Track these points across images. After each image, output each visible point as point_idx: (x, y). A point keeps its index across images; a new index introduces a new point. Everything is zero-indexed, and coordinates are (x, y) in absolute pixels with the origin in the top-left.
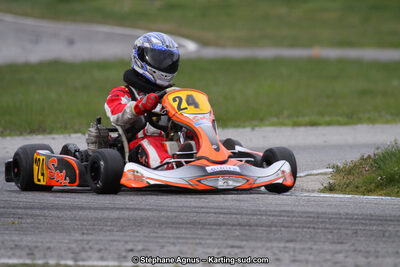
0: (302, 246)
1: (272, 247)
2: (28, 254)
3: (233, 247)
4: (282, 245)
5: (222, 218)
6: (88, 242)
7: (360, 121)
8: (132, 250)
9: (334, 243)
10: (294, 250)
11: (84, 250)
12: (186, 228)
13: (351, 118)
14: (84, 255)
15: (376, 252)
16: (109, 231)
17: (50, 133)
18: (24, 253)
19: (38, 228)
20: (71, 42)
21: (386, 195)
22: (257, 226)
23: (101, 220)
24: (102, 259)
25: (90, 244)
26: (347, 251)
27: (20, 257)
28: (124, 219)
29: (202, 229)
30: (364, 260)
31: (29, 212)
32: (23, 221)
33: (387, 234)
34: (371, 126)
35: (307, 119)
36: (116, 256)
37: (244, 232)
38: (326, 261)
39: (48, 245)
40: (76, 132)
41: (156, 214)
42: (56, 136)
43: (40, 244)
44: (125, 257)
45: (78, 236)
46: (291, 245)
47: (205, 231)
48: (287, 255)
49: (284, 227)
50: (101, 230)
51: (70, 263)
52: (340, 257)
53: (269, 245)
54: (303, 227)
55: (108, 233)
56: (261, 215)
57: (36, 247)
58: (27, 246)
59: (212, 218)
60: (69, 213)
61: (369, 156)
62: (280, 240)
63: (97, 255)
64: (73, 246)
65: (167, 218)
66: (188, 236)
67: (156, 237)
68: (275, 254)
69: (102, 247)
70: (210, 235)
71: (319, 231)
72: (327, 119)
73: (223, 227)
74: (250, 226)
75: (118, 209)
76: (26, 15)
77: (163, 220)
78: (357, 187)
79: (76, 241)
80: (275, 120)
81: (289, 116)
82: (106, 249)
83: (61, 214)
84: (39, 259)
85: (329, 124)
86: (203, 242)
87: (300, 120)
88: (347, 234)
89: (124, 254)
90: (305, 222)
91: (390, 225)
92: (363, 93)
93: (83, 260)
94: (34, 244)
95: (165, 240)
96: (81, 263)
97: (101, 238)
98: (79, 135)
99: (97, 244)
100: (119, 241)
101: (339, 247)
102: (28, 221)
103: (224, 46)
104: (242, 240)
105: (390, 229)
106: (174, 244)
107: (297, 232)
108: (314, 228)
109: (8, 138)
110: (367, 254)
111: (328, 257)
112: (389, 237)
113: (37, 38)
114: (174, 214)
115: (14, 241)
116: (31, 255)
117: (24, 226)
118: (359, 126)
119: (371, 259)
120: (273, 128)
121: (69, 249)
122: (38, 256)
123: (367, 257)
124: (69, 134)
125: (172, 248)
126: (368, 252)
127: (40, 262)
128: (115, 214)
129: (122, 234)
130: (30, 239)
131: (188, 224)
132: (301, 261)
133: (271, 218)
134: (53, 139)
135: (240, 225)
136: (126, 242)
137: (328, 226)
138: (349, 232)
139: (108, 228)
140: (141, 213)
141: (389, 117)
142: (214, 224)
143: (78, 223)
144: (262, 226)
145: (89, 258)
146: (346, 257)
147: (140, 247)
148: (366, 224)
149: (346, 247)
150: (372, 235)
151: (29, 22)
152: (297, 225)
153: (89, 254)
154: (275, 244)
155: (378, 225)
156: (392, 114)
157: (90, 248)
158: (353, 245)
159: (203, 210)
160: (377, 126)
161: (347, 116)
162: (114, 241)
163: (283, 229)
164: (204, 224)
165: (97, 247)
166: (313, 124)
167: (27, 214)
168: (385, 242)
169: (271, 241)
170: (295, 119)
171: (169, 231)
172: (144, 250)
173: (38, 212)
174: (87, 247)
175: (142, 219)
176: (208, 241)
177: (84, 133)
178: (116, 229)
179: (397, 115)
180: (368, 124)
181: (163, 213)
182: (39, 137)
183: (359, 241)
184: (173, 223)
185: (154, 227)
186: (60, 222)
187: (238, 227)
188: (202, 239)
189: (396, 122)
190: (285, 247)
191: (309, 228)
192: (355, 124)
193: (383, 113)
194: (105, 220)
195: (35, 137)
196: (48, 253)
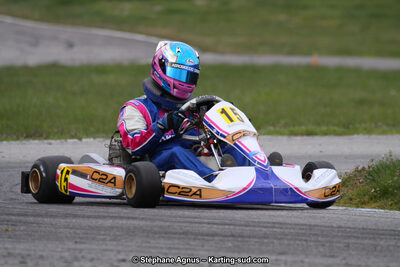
0: (294, 259)
2: (21, 263)
4: (274, 257)
5: (215, 228)
6: (81, 250)
7: (356, 131)
8: (124, 260)
9: (325, 256)
10: (286, 263)
11: (76, 259)
12: (179, 239)
13: (348, 128)
14: (76, 264)
15: (367, 266)
16: (102, 240)
17: (46, 139)
18: (16, 261)
19: (30, 235)
20: (70, 45)
21: (379, 207)
22: (249, 237)
23: (93, 229)
25: (83, 254)
26: (339, 265)
27: (13, 265)
28: (117, 227)
29: (195, 239)
31: (22, 218)
32: (17, 228)
33: (379, 248)
34: (367, 136)
35: (303, 128)
36: (108, 266)
37: (236, 243)
39: (40, 253)
40: (72, 137)
41: (148, 223)
42: (53, 141)
43: (32, 253)
45: (71, 245)
46: (283, 258)
47: (197, 242)
49: (276, 238)
50: (94, 239)
54: (296, 239)
55: (101, 242)
56: (254, 226)
57: (29, 255)
58: (19, 254)
59: (205, 228)
60: (62, 221)
61: (364, 168)
62: (273, 252)
63: (89, 264)
64: (66, 254)
65: (161, 227)
66: (181, 247)
67: (150, 247)
69: (94, 256)
70: (203, 246)
71: (312, 244)
72: (324, 128)
73: (216, 238)
74: (242, 237)
75: (112, 217)
76: (25, 17)
77: (156, 229)
78: (351, 199)
79: (69, 250)
80: (272, 128)
81: (286, 126)
82: (98, 259)
83: (57, 220)
85: (325, 134)
86: (195, 252)
87: (296, 129)
88: (339, 248)
89: (116, 264)
91: (381, 239)
92: (361, 102)
94: (26, 253)
95: (157, 250)
97: (94, 247)
98: (76, 140)
99: (89, 253)
100: (111, 250)
101: (331, 261)
102: (22, 228)
103: (223, 53)
104: (234, 252)
105: (382, 243)
107: (289, 245)
108: (306, 241)
109: (5, 142)
112: (381, 251)
113: (36, 42)
114: (168, 224)
115: (6, 249)
117: (17, 233)
118: (355, 136)
120: (269, 137)
121: (62, 258)
122: (30, 264)
124: (66, 139)
128: (109, 223)
129: (115, 243)
130: (22, 246)
131: (180, 234)
133: (264, 229)
134: (50, 144)
135: (233, 236)
136: (119, 252)
137: (320, 239)
138: (341, 245)
139: (102, 237)
140: (134, 222)
141: (385, 127)
142: (208, 235)
143: (71, 231)
144: (254, 237)
148: (358, 238)
149: (337, 261)
150: (363, 249)
151: (29, 24)
152: (289, 237)
153: (82, 263)
155: (370, 239)
156: (388, 125)
157: (83, 257)
158: (344, 259)
159: (196, 220)
160: (373, 136)
161: (344, 126)
162: (106, 250)
163: (275, 241)
164: (196, 234)
165: (89, 256)
166: (310, 134)
167: (20, 222)
168: (376, 256)
169: (262, 253)
170: (292, 129)
171: (162, 241)
173: (31, 219)
174: (79, 256)
175: (135, 228)
177: (80, 139)
178: (108, 238)
179: (394, 126)
180: (364, 134)
181: (157, 223)
182: (36, 141)
183: (350, 254)
184: (166, 233)
185: (148, 237)
186: (54, 230)
187: (230, 238)
188: (194, 250)
189: (392, 133)
190: (277, 260)
191: (300, 240)
192: (353, 134)
193: (380, 124)
194: (98, 228)
195: (32, 141)
196: (40, 262)
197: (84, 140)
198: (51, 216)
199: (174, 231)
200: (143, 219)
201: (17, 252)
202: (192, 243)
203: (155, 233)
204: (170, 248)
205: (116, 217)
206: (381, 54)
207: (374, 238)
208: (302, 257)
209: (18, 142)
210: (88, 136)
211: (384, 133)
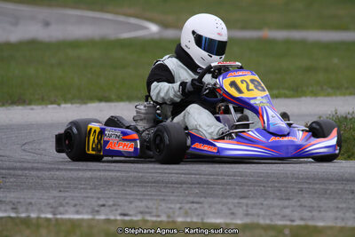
0: (253, 202)
1: (228, 203)
2: (13, 209)
3: (193, 202)
4: (236, 201)
5: (183, 178)
6: (65, 198)
8: (103, 205)
9: (282, 199)
10: (247, 206)
11: (61, 205)
12: (151, 186)
14: (61, 209)
15: (319, 207)
16: (83, 188)
17: (30, 104)
18: (8, 207)
19: (19, 186)
20: (47, 24)
22: (214, 184)
23: (75, 180)
24: (77, 212)
25: (67, 201)
26: (294, 206)
27: (5, 211)
28: (96, 178)
29: (165, 187)
30: (308, 213)
31: (11, 171)
32: (7, 180)
33: (329, 192)
34: (313, 98)
36: (89, 210)
37: (204, 190)
38: (275, 214)
39: (29, 201)
40: (52, 103)
41: (124, 174)
42: (35, 107)
43: (21, 200)
44: (98, 211)
45: (55, 193)
46: (244, 201)
47: (168, 189)
48: (241, 209)
49: (237, 185)
50: (75, 188)
51: (50, 216)
52: (287, 211)
53: (225, 201)
54: (254, 186)
55: (82, 191)
56: (218, 175)
57: (19, 202)
58: (11, 202)
59: (174, 178)
60: (47, 173)
62: (235, 197)
63: (73, 209)
64: (51, 201)
65: (135, 177)
66: (154, 193)
67: (126, 194)
68: (230, 209)
69: (77, 202)
70: (173, 192)
71: (269, 189)
73: (184, 186)
74: (208, 184)
75: (90, 170)
77: (131, 179)
79: (55, 197)
82: (81, 205)
83: (40, 174)
84: (23, 212)
86: (166, 198)
88: (293, 192)
89: (97, 209)
90: (257, 181)
91: (331, 184)
92: (308, 69)
93: (61, 214)
94: (16, 200)
95: (132, 197)
96: (59, 216)
97: (76, 194)
98: (55, 106)
99: (73, 199)
100: (92, 197)
101: (286, 203)
102: (11, 180)
104: (201, 197)
105: (331, 187)
106: (141, 200)
107: (249, 190)
108: (264, 186)
110: (311, 209)
111: (277, 211)
112: (330, 194)
113: (16, 21)
114: (141, 174)
116: (14, 209)
117: (7, 184)
118: (303, 99)
119: (315, 213)
121: (48, 204)
122: (21, 210)
123: (311, 211)
124: (47, 104)
125: (139, 204)
126: (312, 207)
127: (23, 215)
128: (88, 174)
129: (95, 191)
130: (12, 195)
131: (152, 183)
132: (253, 215)
133: (226, 178)
134: (32, 109)
135: (199, 183)
136: (99, 198)
137: (276, 185)
138: (295, 190)
139: (83, 186)
140: (110, 173)
141: (330, 90)
142: (176, 183)
143: (56, 182)
144: (218, 184)
145: (66, 212)
146: (293, 211)
147: (111, 203)
148: (310, 183)
149: (292, 203)
150: (316, 193)
151: (10, 6)
152: (249, 184)
153: (66, 208)
154: (230, 200)
155: (321, 184)
156: (333, 88)
157: (67, 203)
158: (299, 201)
159: (166, 171)
160: (319, 98)
161: (293, 90)
162: (87, 197)
163: (237, 187)
164: (167, 183)
165: (73, 202)
167: (10, 174)
168: (327, 199)
169: (226, 198)
171: (136, 189)
172: (114, 205)
173: (20, 172)
174: (64, 202)
175: (112, 178)
176: (171, 198)
177: (59, 105)
178: (89, 187)
179: (338, 88)
180: (311, 97)
181: (131, 174)
182: (20, 107)
183: (304, 197)
184: (139, 182)
185: (124, 185)
186: (40, 181)
187: (197, 186)
188: (165, 195)
189: (336, 95)
190: (239, 203)
191: (260, 186)
192: (300, 97)
193: (325, 87)
194: (79, 179)
195: (16, 107)
196: (30, 208)
197: (63, 106)
198: (37, 169)
199: (146, 180)
200: (118, 171)
201: (8, 200)
202: (163, 190)
203: (130, 182)
204: (144, 195)
205: (94, 170)
206: (324, 27)
207: (325, 184)
208: (261, 200)
209: (4, 108)
210: (66, 102)
211: (328, 95)
